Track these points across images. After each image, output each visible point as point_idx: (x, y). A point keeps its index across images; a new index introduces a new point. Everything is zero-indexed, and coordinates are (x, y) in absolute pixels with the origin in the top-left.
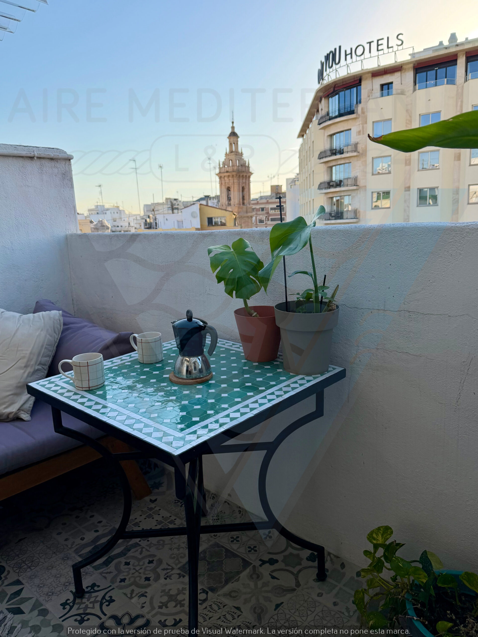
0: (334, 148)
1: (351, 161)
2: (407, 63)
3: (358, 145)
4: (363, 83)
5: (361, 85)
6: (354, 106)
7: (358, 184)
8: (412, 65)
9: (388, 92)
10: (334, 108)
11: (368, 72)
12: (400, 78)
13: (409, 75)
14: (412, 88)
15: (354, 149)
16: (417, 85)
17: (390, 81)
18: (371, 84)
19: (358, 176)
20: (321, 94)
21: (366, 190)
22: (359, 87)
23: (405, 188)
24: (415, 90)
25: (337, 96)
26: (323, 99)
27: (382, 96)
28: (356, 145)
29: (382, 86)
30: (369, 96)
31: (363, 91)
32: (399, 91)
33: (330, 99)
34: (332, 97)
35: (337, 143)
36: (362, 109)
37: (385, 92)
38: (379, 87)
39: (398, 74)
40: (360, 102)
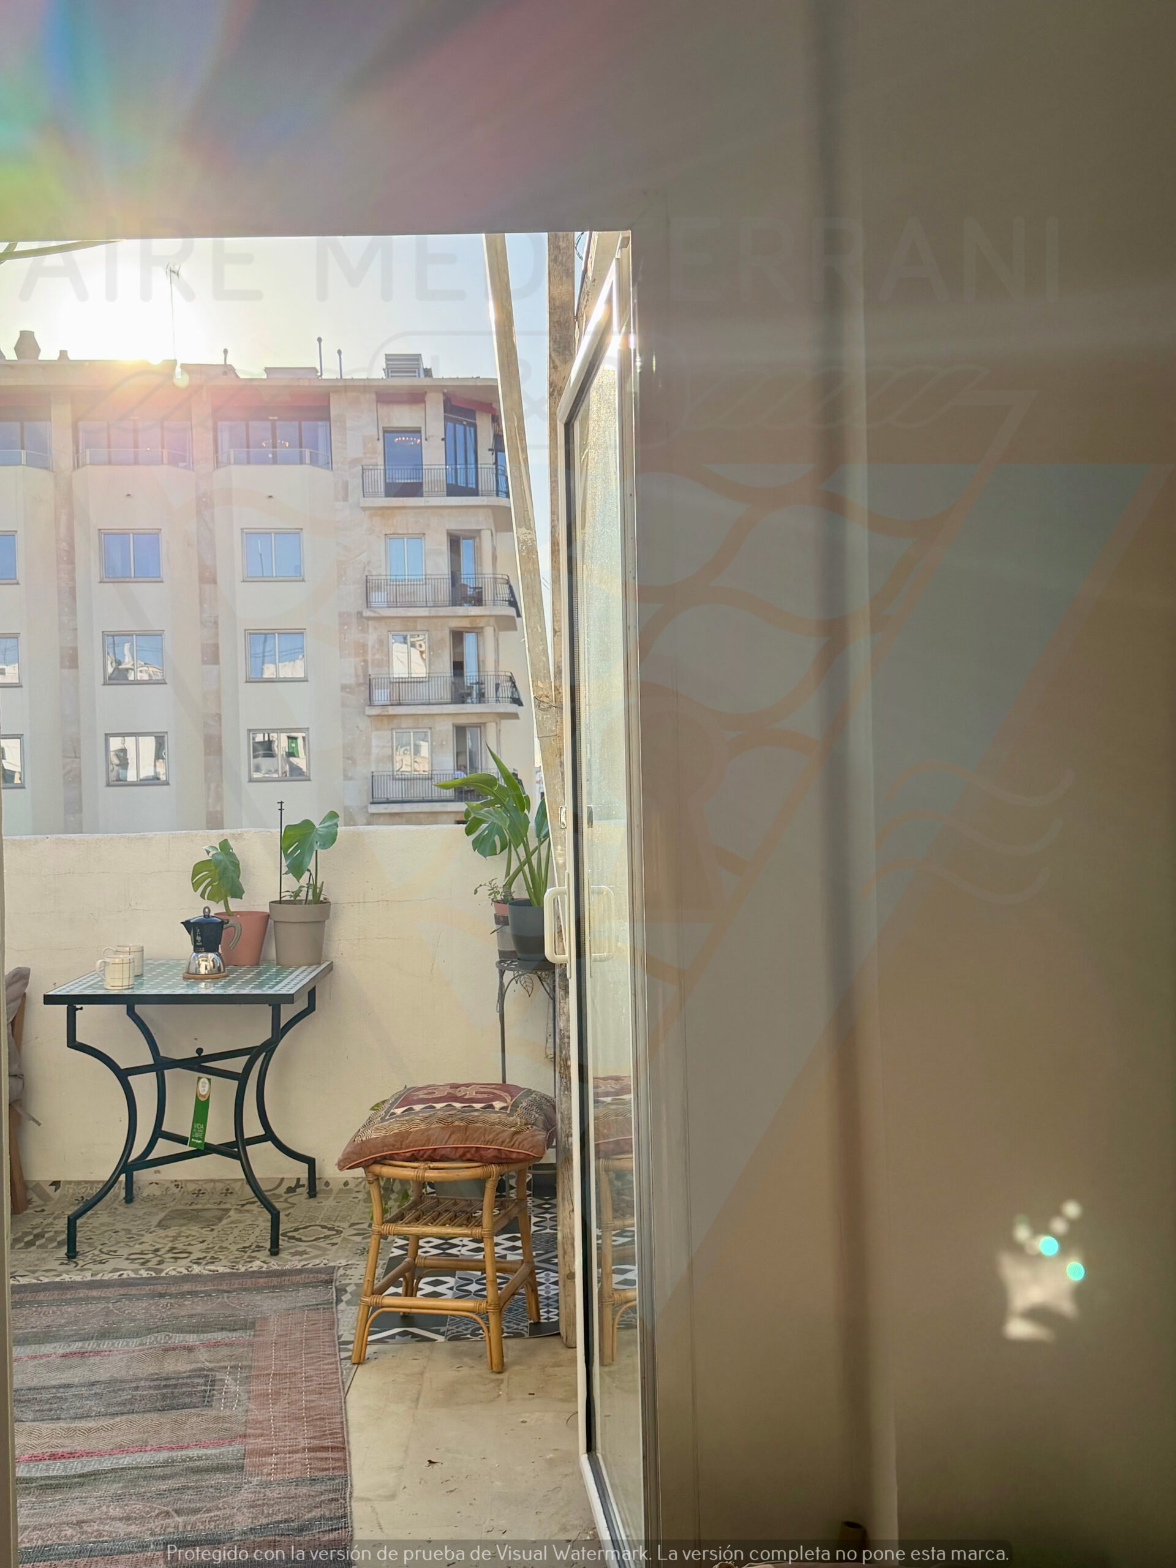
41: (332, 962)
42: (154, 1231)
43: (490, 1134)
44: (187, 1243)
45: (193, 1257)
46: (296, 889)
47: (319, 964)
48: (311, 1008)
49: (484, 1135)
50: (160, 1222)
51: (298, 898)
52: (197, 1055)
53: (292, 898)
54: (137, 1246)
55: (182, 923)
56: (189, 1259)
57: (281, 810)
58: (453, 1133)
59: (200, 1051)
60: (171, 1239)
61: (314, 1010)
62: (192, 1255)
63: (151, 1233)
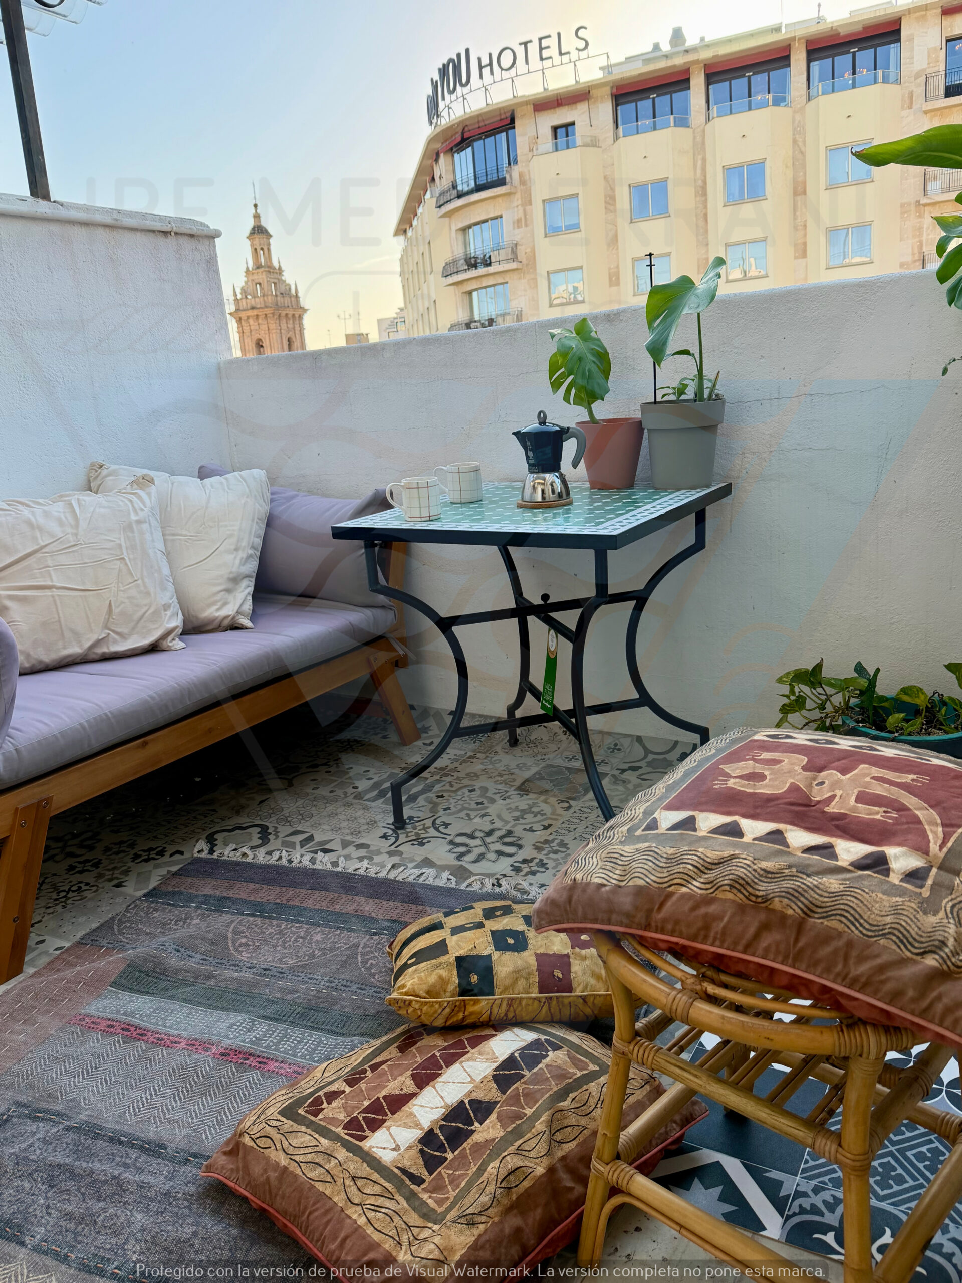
0: (473, 255)
1: (506, 280)
2: (599, 85)
3: (518, 247)
4: (517, 123)
5: (514, 128)
6: (505, 169)
8: (607, 91)
9: (567, 142)
10: (465, 173)
11: (526, 103)
12: (587, 114)
13: (605, 109)
14: (611, 134)
15: (510, 256)
16: (621, 128)
17: (569, 120)
18: (534, 126)
19: (524, 309)
20: (438, 146)
22: (510, 132)
24: (616, 138)
25: (469, 150)
26: (442, 155)
27: (557, 150)
28: (514, 247)
29: (555, 129)
30: (531, 150)
31: (519, 140)
32: (588, 140)
33: (456, 155)
34: (459, 152)
35: (478, 244)
36: (521, 175)
37: (561, 140)
38: (549, 133)
39: (582, 107)
40: (516, 162)
41: (730, 484)
42: (508, 798)
43: (861, 959)
44: (528, 827)
45: (521, 855)
46: (675, 384)
47: (708, 486)
48: (700, 544)
49: (846, 958)
50: (523, 783)
51: (683, 397)
52: (542, 603)
53: (673, 398)
54: (478, 820)
55: (513, 433)
56: (510, 860)
57: (651, 265)
58: (765, 927)
59: (545, 597)
60: (517, 814)
61: (703, 547)
62: (520, 852)
63: (504, 800)
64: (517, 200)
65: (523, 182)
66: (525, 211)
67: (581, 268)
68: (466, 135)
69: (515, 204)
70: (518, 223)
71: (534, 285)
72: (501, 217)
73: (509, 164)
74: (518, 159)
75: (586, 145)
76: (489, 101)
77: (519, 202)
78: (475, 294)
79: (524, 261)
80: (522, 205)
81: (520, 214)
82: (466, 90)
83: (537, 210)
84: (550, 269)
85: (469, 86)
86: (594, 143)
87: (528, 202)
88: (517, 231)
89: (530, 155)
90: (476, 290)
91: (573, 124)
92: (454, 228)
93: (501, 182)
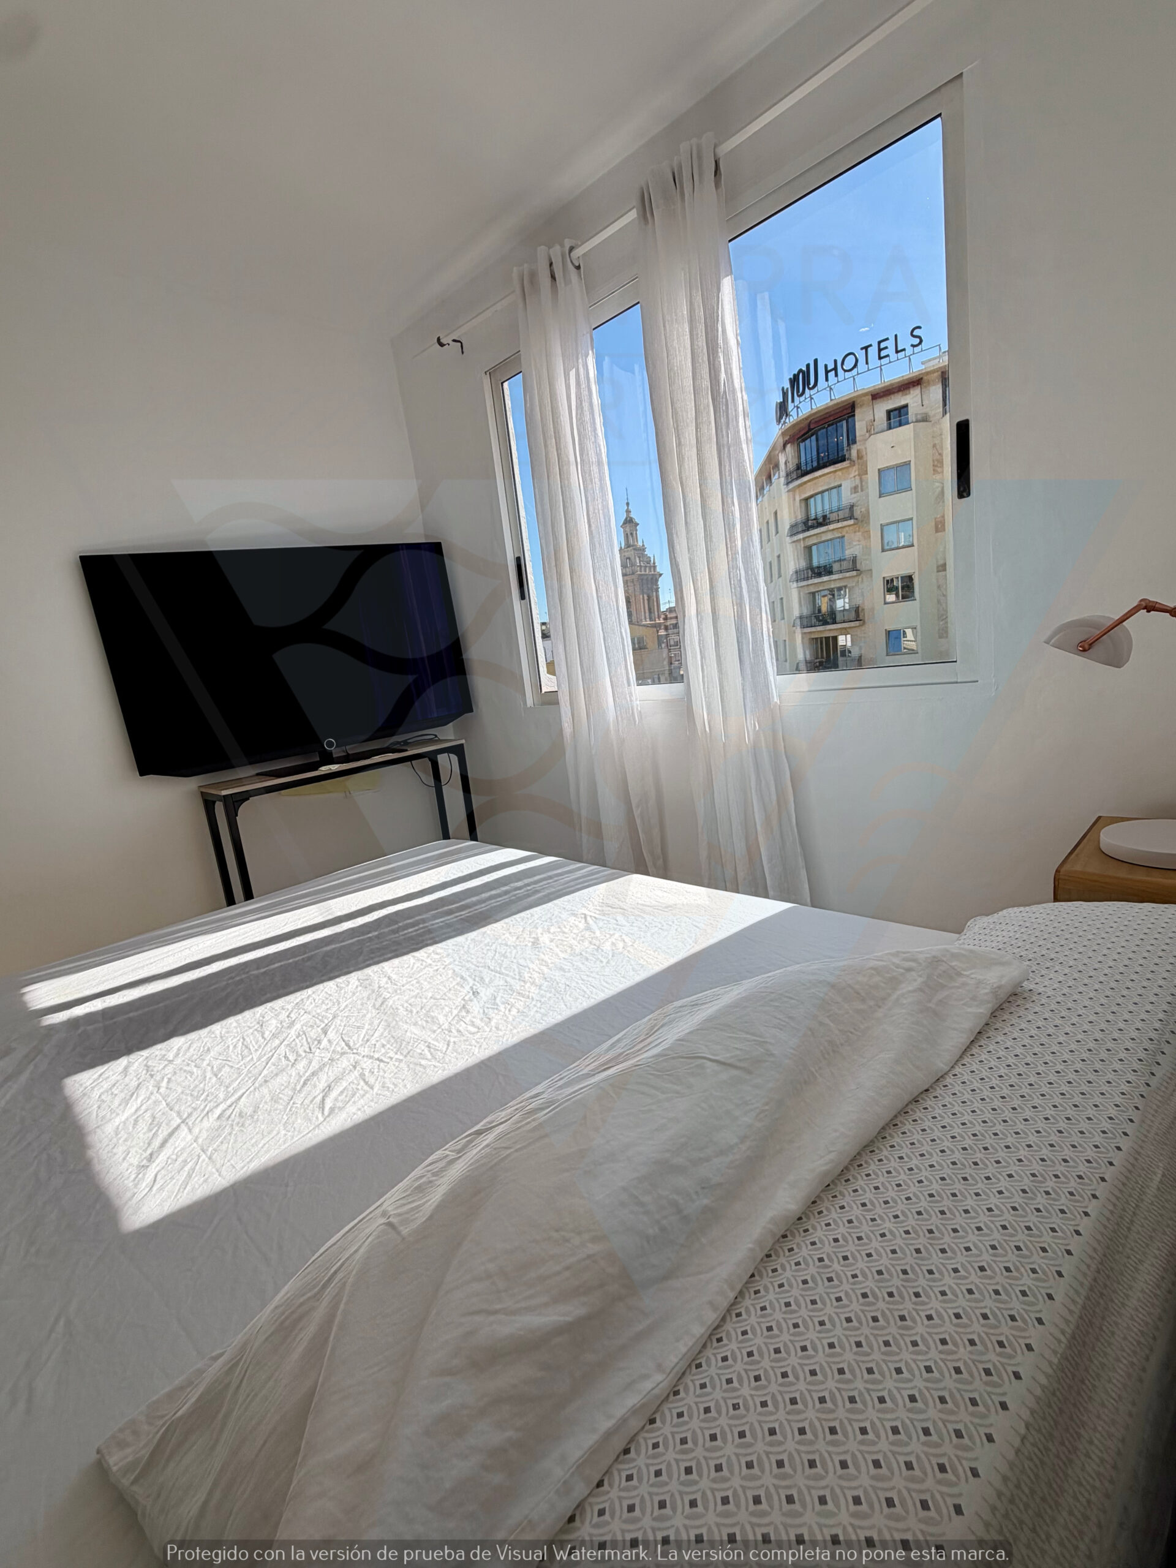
0: (813, 518)
1: (844, 534)
2: (930, 372)
3: (855, 508)
4: (857, 412)
5: (854, 415)
6: (845, 449)
7: (858, 567)
8: (936, 375)
9: (901, 421)
10: (809, 456)
11: (865, 395)
12: (919, 396)
13: (934, 391)
14: (940, 410)
15: (847, 515)
17: (903, 403)
18: (871, 412)
19: (858, 555)
20: (787, 438)
21: (871, 576)
22: (850, 420)
23: (938, 567)
24: (945, 412)
25: (814, 438)
26: (789, 445)
27: (890, 428)
28: (852, 507)
29: (889, 412)
30: (868, 431)
31: (858, 425)
32: (919, 417)
33: (802, 445)
34: (804, 441)
35: (817, 508)
36: (858, 451)
37: (895, 421)
38: (884, 416)
39: (915, 392)
40: (854, 442)
64: (854, 471)
65: (859, 457)
66: (861, 479)
67: (911, 519)
68: (812, 427)
69: (852, 475)
70: (855, 489)
71: (867, 535)
72: (840, 486)
73: (849, 445)
74: (857, 439)
75: (917, 421)
76: (833, 398)
77: (857, 473)
78: (814, 548)
79: (859, 517)
80: (859, 475)
81: (858, 481)
82: (812, 392)
83: (872, 477)
84: (884, 522)
85: (816, 389)
86: (925, 419)
87: (863, 472)
88: (854, 495)
89: (868, 435)
90: (815, 544)
91: (906, 406)
92: (798, 499)
93: (843, 459)
